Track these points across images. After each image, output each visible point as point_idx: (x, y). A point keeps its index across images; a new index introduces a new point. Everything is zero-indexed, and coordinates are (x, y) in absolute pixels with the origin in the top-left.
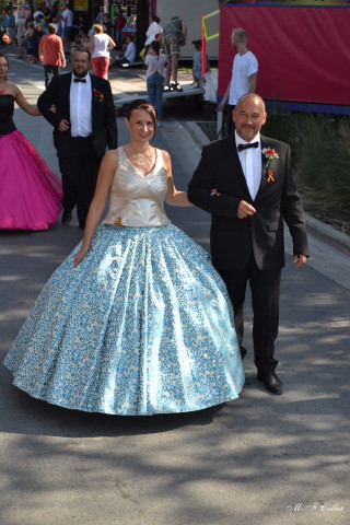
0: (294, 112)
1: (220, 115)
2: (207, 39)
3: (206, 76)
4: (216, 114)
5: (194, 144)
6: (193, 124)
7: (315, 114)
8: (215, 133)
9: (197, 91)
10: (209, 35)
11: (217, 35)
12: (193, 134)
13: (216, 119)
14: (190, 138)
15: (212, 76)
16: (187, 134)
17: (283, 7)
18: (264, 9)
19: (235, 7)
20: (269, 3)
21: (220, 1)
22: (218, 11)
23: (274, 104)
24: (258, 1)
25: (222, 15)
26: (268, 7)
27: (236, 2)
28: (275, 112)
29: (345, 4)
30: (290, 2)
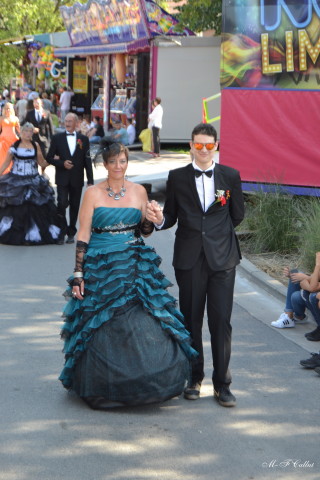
0: (297, 196)
10: (210, 118)
11: (219, 118)
17: (286, 91)
18: (266, 93)
19: (237, 90)
20: (271, 87)
21: (222, 84)
22: (220, 94)
23: (277, 188)
24: (260, 84)
25: (223, 96)
26: (270, 91)
27: (239, 86)
28: (277, 196)
30: (292, 86)
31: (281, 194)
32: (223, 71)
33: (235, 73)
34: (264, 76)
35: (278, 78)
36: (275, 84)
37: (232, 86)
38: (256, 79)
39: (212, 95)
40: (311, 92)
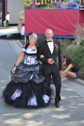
1: (25, 38)
2: (21, 18)
3: (21, 28)
4: (24, 38)
5: (18, 46)
6: (18, 41)
8: (24, 43)
9: (19, 32)
10: (22, 17)
11: (24, 17)
12: (18, 43)
13: (24, 40)
14: (18, 45)
15: (23, 28)
16: (17, 44)
17: (41, 10)
18: (36, 10)
19: (29, 10)
20: (38, 9)
21: (25, 8)
22: (24, 11)
23: (40, 35)
24: (35, 8)
25: (25, 12)
26: (37, 10)
27: (29, 8)
28: (40, 37)
29: (58, 9)
30: (43, 8)
31: (41, 37)
33: (28, 5)
34: (36, 6)
35: (39, 6)
36: (39, 8)
37: (27, 8)
39: (22, 11)
40: (48, 10)
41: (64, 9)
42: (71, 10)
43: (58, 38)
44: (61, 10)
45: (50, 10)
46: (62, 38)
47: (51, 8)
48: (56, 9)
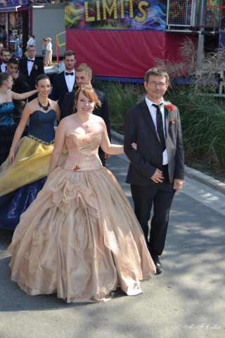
0: (103, 81)
2: (60, 46)
3: (59, 64)
7: (113, 82)
10: (60, 44)
11: (64, 44)
15: (62, 64)
17: (97, 30)
18: (87, 31)
19: (73, 30)
20: (90, 28)
21: (66, 27)
22: (65, 32)
24: (84, 27)
25: (67, 34)
26: (89, 30)
27: (74, 27)
29: (126, 29)
30: (100, 28)
32: (66, 21)
33: (72, 21)
34: (86, 23)
35: (93, 24)
36: (92, 26)
37: (71, 28)
38: (82, 24)
39: (60, 32)
40: (109, 30)
41: (138, 30)
42: (151, 32)
43: (125, 83)
44: (132, 30)
45: (113, 30)
46: (131, 83)
47: (114, 28)
48: (123, 30)
